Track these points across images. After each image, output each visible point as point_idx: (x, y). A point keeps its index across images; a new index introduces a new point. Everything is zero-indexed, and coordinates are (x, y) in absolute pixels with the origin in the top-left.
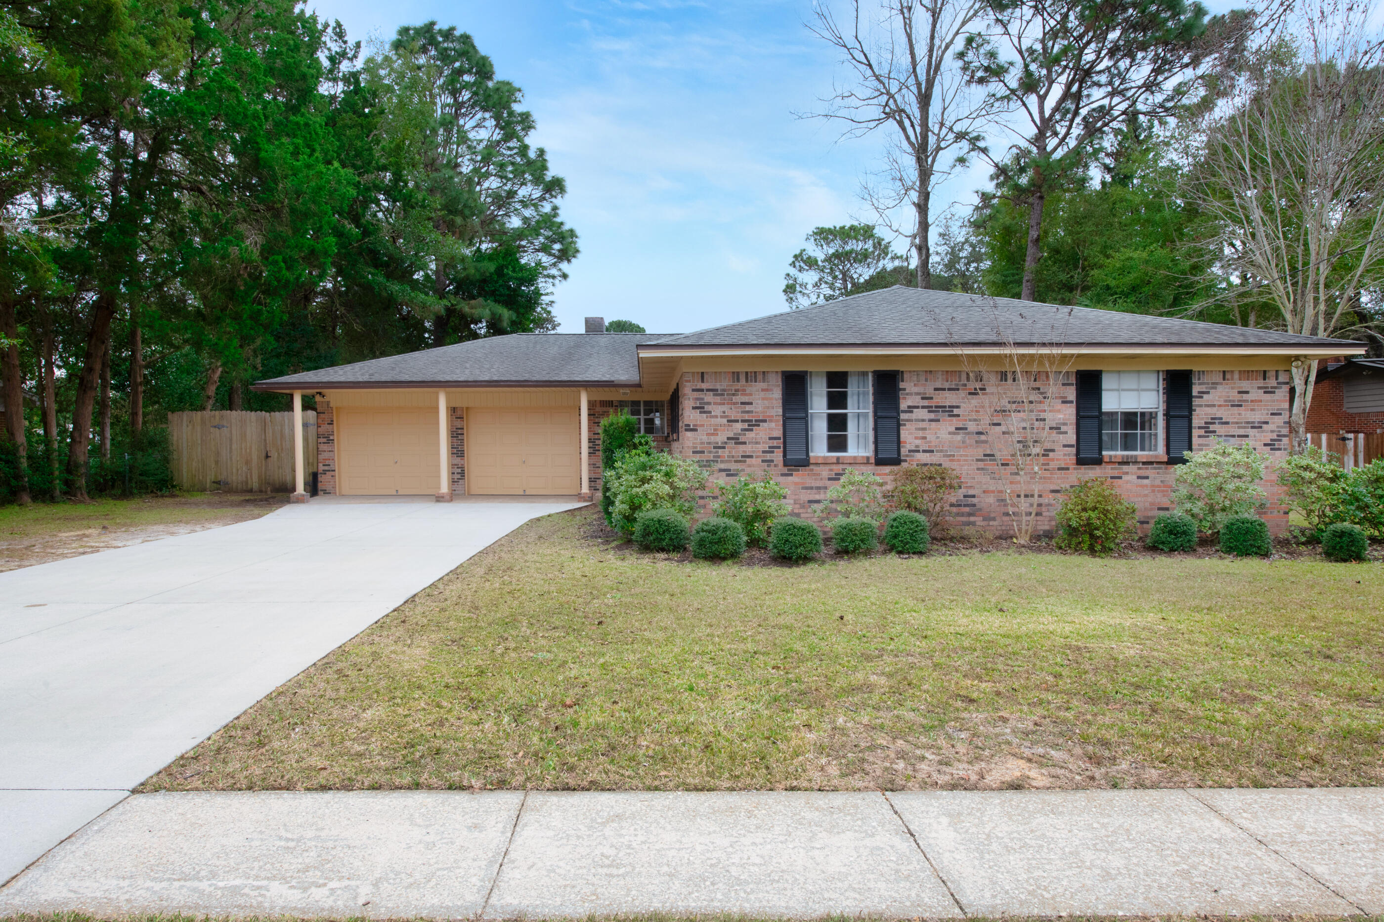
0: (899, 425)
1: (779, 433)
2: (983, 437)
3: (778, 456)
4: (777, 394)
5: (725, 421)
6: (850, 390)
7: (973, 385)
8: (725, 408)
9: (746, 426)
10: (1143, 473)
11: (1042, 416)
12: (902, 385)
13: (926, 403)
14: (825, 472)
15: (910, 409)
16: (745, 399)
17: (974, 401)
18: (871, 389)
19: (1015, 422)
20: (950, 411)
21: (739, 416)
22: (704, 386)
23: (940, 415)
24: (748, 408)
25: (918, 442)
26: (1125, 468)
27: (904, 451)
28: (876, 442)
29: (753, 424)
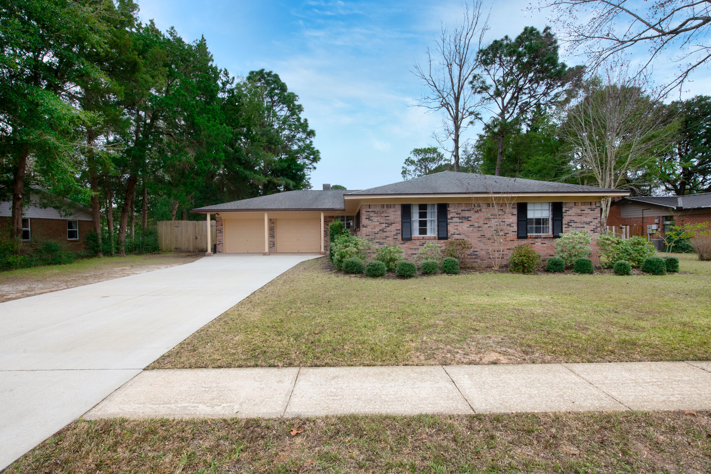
0: (447, 224)
1: (400, 228)
2: (480, 229)
3: (399, 237)
4: (399, 213)
5: (378, 223)
6: (428, 211)
7: (477, 208)
8: (379, 218)
9: (387, 225)
10: (543, 242)
11: (504, 220)
12: (448, 209)
13: (458, 216)
14: (418, 243)
15: (452, 218)
16: (387, 215)
17: (477, 215)
18: (436, 211)
19: (493, 223)
20: (467, 219)
21: (384, 221)
22: (370, 210)
23: (463, 220)
24: (387, 218)
25: (455, 231)
26: (536, 240)
27: (449, 234)
28: (438, 231)
29: (389, 224)
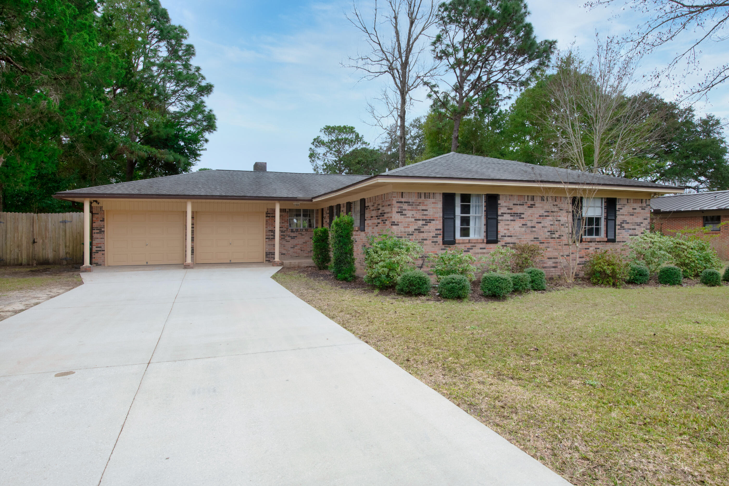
0: (497, 223)
1: (440, 227)
2: (534, 229)
3: (440, 239)
4: (440, 205)
5: (413, 220)
6: (471, 204)
7: (530, 202)
8: (414, 212)
9: (424, 222)
10: (597, 246)
11: (559, 218)
12: (499, 202)
13: (509, 211)
14: (462, 247)
15: (503, 214)
16: (424, 208)
17: (530, 211)
18: (484, 204)
19: (547, 222)
20: (519, 215)
21: (421, 217)
22: (403, 200)
23: (516, 218)
24: (425, 213)
25: (506, 231)
26: (591, 244)
27: (499, 236)
28: (487, 232)
29: (428, 221)
